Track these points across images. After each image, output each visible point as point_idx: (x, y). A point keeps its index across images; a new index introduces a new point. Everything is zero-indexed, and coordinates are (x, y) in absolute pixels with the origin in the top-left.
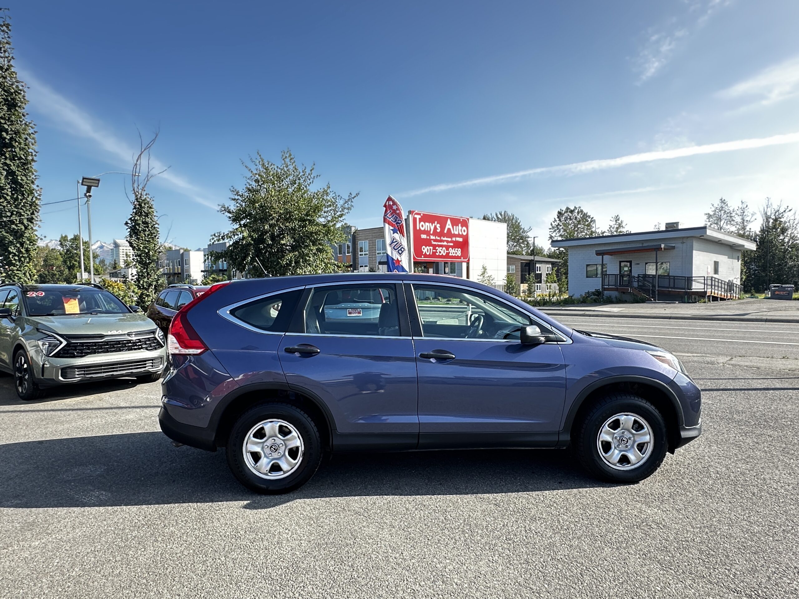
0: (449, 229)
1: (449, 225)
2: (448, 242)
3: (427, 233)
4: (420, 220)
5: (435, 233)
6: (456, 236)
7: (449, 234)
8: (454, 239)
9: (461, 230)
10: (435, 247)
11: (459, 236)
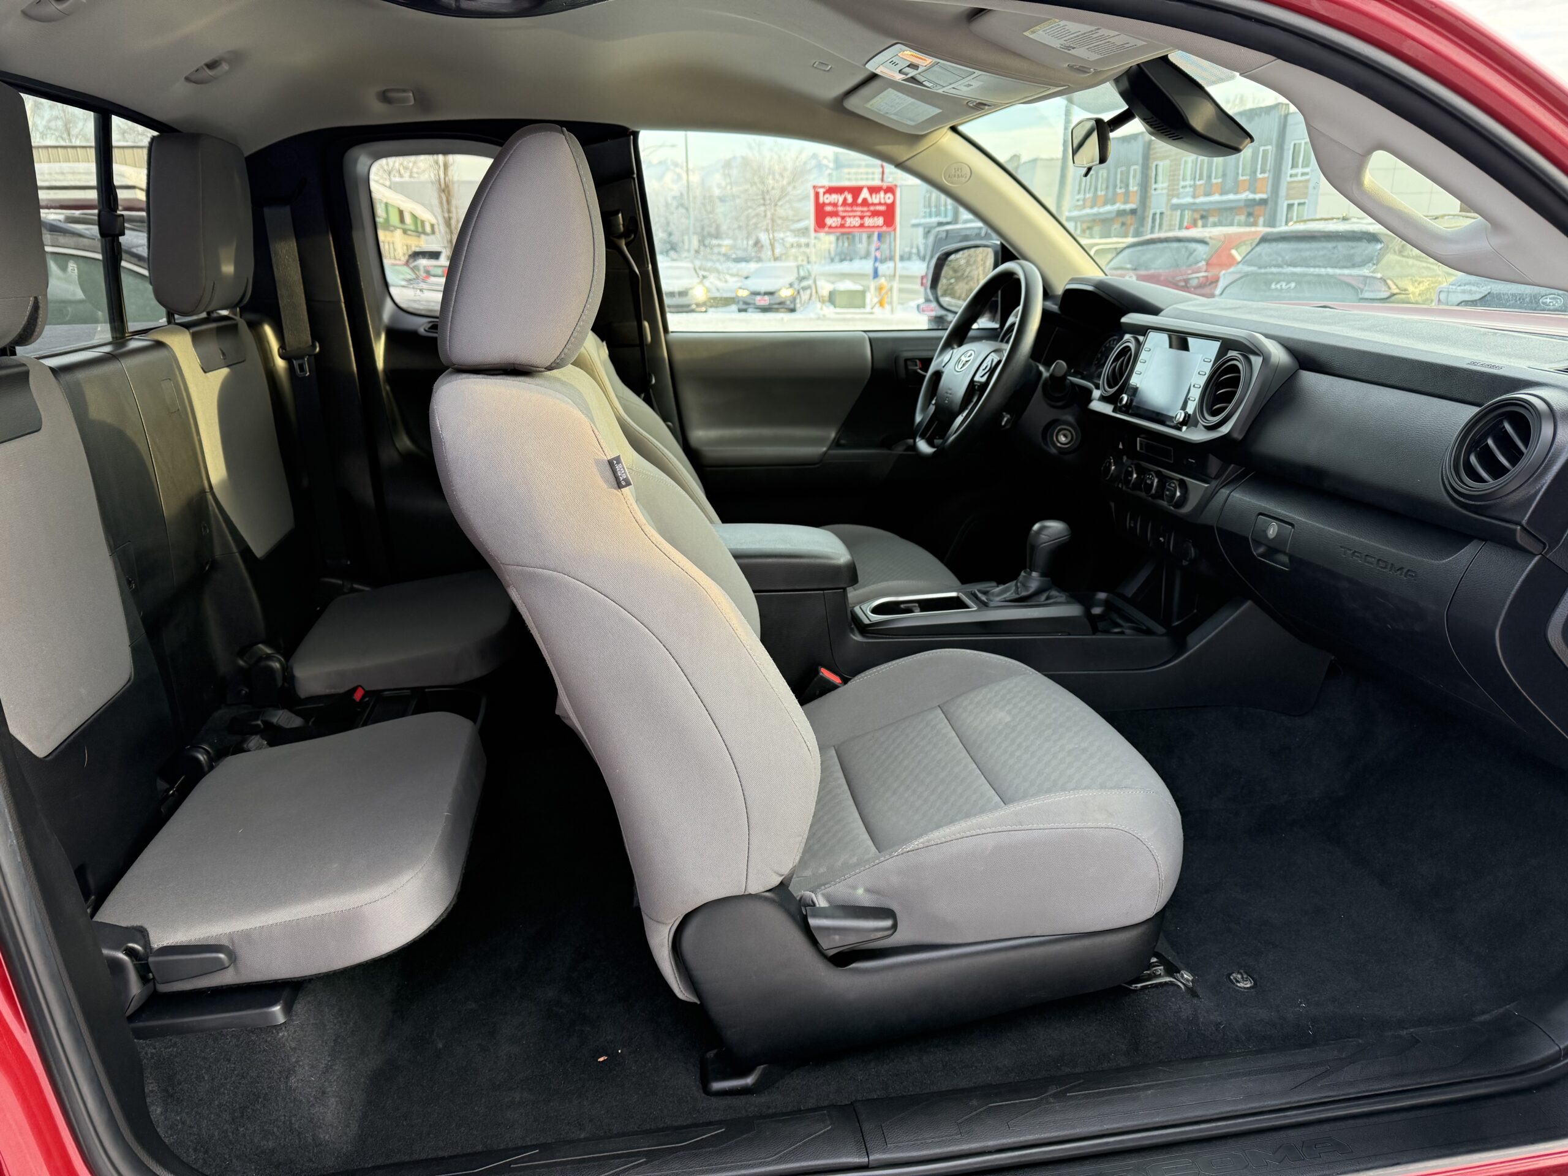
0: (865, 200)
1: (865, 194)
2: (862, 212)
3: (835, 205)
4: (824, 193)
5: (845, 203)
6: (873, 204)
7: (865, 202)
8: (872, 208)
9: (884, 198)
10: (843, 218)
11: (880, 204)
